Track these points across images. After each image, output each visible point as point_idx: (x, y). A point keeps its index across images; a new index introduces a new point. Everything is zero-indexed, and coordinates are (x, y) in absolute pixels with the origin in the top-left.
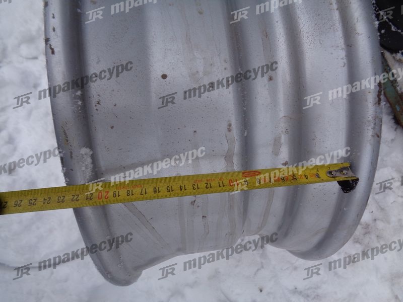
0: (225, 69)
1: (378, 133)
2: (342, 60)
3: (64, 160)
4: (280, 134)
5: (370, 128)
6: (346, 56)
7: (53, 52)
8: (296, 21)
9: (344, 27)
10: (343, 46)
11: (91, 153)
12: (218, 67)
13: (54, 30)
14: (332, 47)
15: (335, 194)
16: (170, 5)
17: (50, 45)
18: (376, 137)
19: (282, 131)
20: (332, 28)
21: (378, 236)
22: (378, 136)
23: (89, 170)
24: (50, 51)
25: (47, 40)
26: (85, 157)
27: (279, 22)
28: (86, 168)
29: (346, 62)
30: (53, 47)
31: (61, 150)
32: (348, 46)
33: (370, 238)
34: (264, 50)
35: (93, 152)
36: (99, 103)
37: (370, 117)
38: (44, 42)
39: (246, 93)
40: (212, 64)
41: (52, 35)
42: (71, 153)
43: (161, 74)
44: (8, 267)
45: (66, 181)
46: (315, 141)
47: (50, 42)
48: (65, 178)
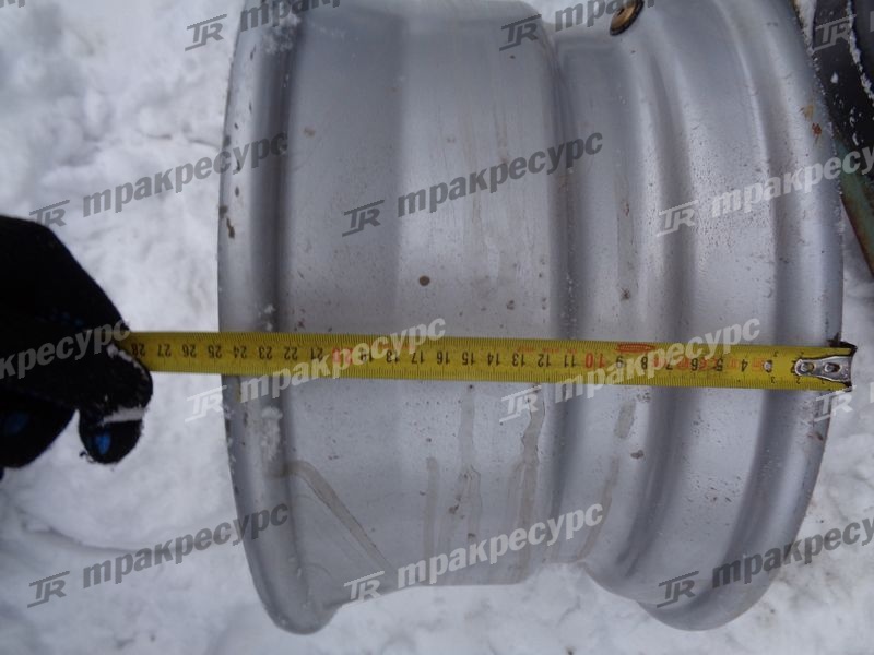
0: (540, 276)
1: (821, 433)
2: (767, 284)
3: (232, 427)
4: (634, 400)
5: (806, 422)
6: (775, 277)
7: (232, 234)
8: (688, 194)
9: (778, 221)
10: (773, 258)
11: (280, 416)
12: (528, 272)
13: (237, 192)
14: (752, 255)
15: (727, 525)
16: (449, 140)
17: (228, 221)
18: (817, 439)
19: (638, 396)
20: (755, 218)
21: (828, 574)
22: (821, 438)
23: (274, 446)
24: (228, 231)
25: (223, 210)
26: (269, 423)
27: (655, 186)
28: (269, 442)
29: (773, 288)
30: (232, 224)
31: (228, 409)
32: (781, 259)
33: (812, 575)
34: (619, 239)
35: (284, 415)
36: (301, 324)
37: (809, 402)
38: (217, 212)
39: (575, 320)
40: (515, 266)
41: (233, 201)
42: (246, 415)
43: (420, 276)
44: (79, 544)
45: (230, 460)
46: (698, 427)
47: (228, 215)
48: (230, 455)
